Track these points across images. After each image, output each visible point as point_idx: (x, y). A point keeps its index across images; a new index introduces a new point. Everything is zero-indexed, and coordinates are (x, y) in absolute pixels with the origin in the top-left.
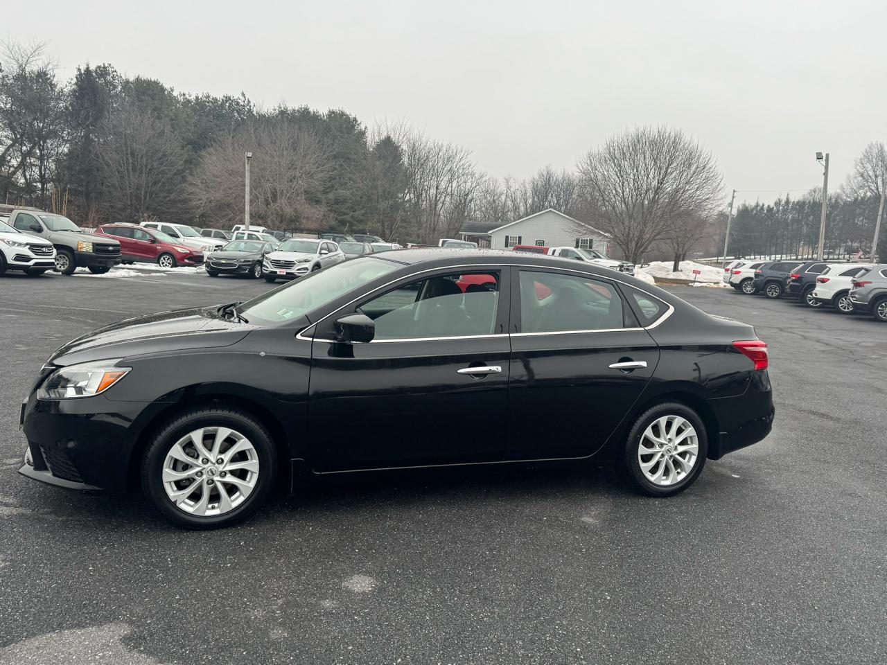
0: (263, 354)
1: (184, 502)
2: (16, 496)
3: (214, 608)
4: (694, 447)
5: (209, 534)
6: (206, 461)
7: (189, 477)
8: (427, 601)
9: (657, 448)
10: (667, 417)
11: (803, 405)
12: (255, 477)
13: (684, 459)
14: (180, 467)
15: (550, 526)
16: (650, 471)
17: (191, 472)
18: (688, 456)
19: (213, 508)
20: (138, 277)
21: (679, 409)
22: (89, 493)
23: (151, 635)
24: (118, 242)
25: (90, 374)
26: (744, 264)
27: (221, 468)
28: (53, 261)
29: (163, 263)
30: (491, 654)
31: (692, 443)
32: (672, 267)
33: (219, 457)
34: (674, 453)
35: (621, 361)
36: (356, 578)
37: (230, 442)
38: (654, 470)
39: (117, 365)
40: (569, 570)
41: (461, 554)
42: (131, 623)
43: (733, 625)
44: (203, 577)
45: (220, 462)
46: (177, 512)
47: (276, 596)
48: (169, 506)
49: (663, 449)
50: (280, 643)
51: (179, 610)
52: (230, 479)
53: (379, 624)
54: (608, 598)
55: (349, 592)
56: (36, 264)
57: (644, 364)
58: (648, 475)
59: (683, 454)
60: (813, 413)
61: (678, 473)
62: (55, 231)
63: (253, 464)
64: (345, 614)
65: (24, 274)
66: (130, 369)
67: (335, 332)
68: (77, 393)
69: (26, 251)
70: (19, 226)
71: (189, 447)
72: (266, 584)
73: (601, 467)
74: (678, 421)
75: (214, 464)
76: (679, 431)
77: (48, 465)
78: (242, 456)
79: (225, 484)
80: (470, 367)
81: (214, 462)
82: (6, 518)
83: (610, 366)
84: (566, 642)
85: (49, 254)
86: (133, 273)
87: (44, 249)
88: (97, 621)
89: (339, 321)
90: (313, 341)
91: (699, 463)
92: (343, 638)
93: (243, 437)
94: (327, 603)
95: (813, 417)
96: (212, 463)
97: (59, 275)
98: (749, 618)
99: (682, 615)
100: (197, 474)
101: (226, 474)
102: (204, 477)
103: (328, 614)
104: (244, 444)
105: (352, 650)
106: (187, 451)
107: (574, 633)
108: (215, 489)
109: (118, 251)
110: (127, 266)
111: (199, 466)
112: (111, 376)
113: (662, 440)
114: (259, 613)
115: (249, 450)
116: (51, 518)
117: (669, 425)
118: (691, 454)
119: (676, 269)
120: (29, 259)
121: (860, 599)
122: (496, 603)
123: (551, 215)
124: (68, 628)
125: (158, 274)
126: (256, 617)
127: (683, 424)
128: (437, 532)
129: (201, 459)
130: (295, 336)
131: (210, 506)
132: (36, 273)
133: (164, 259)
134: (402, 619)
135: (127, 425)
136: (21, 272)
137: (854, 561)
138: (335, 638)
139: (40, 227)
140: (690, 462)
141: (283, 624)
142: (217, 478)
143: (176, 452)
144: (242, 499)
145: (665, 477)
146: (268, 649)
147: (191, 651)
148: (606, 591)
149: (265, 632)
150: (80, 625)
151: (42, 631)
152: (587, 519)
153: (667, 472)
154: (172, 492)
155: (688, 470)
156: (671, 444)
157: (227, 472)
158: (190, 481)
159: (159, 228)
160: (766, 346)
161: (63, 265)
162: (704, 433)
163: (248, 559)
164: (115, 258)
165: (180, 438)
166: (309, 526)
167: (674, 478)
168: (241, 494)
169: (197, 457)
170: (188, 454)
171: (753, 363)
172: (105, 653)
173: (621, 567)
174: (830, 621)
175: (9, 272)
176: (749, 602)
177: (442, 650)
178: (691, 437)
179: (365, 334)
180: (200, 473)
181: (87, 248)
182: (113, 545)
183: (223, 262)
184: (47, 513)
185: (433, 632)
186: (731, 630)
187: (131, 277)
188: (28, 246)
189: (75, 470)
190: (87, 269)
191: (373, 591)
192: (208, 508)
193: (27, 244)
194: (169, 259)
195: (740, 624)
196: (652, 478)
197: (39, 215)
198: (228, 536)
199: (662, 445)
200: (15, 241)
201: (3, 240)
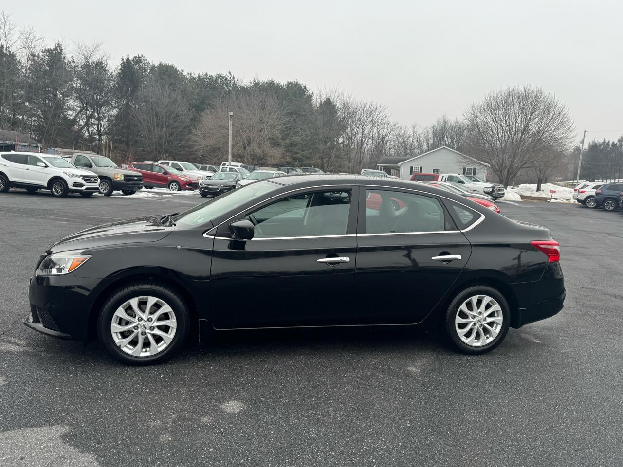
0: (179, 247)
1: (126, 346)
2: (26, 340)
3: (129, 419)
4: (499, 319)
5: (141, 368)
6: (140, 319)
7: (129, 330)
8: (275, 421)
9: (471, 319)
10: (478, 296)
11: (610, 291)
12: (174, 331)
13: (492, 328)
14: (123, 323)
15: (382, 372)
16: (465, 335)
17: (130, 326)
18: (495, 325)
19: (146, 351)
20: (154, 197)
21: (487, 291)
22: (63, 338)
23: (81, 434)
24: (141, 174)
25: (66, 259)
26: (588, 186)
27: (150, 324)
28: (98, 186)
29: (172, 188)
30: (309, 460)
31: (498, 316)
32: (536, 188)
33: (149, 317)
34: (484, 323)
35: (441, 255)
36: (231, 403)
37: (157, 306)
38: (468, 335)
39: (83, 254)
40: (386, 404)
41: (311, 390)
42: (71, 425)
43: (497, 450)
44: (128, 397)
45: (150, 320)
46: (122, 354)
47: (173, 412)
48: (115, 348)
49: (475, 320)
50: (164, 444)
51: (105, 418)
52: (157, 332)
53: (237, 435)
54: (409, 425)
55: (223, 412)
56: (87, 189)
57: (459, 257)
58: (464, 339)
59: (491, 324)
60: (615, 296)
61: (487, 338)
62: (100, 167)
63: (172, 322)
64: (216, 427)
65: (80, 195)
66: (91, 256)
67: (230, 233)
68: (58, 272)
69: (80, 180)
70: (78, 164)
71: (129, 310)
72: (168, 404)
73: (427, 332)
74: (487, 299)
75: (146, 321)
76: (488, 307)
77: (41, 319)
78: (165, 316)
79: (154, 336)
80: (326, 257)
81: (146, 320)
82: (15, 353)
83: (433, 258)
84: (366, 454)
85: (95, 182)
86: (150, 195)
87: (92, 179)
88: (49, 423)
89: (232, 224)
90: (215, 238)
91: (503, 331)
92: (209, 443)
93: (165, 303)
94: (205, 419)
95: (614, 299)
96: (144, 320)
97: (102, 196)
98: (512, 445)
99: (461, 440)
100: (134, 327)
101: (154, 329)
102: (139, 330)
103: (204, 426)
104: (166, 308)
105: (212, 452)
106: (128, 312)
107: (374, 449)
108: (147, 338)
109: (141, 180)
110: (149, 190)
111: (136, 323)
112: (78, 261)
113: (474, 313)
114: (157, 423)
115: (169, 312)
116: (43, 354)
117: (479, 302)
118: (497, 324)
119: (538, 189)
120: (82, 185)
121: (606, 435)
122: (324, 425)
123: (443, 151)
124: (30, 427)
125: (167, 195)
126: (154, 426)
127: (490, 301)
128: (298, 374)
129: (137, 318)
130: (203, 235)
131: (144, 350)
132: (87, 194)
133: (173, 185)
134: (254, 432)
135: (87, 293)
136: (78, 194)
137: (611, 407)
138: (203, 443)
139: (91, 164)
140: (496, 330)
141: (171, 432)
142: (148, 331)
143: (120, 312)
144: (165, 346)
145: (477, 341)
146: (155, 447)
147: (104, 446)
148: (409, 420)
149: (157, 436)
150: (38, 425)
151: (13, 428)
152: (412, 369)
153: (478, 336)
154: (117, 340)
155: (495, 336)
156: (481, 316)
157: (155, 327)
158: (130, 332)
159: (170, 165)
160: (558, 245)
161: (105, 189)
162: (508, 308)
163: (162, 386)
164: (139, 184)
165: (123, 303)
166: (211, 366)
167: (484, 341)
168: (165, 342)
169: (135, 317)
170: (129, 314)
171: (547, 257)
172: (48, 444)
173: (426, 403)
174: (576, 451)
175: (69, 194)
176: (516, 434)
177: (275, 455)
178: (497, 311)
179: (248, 233)
180: (136, 328)
181: (120, 178)
182: (77, 374)
183: (210, 187)
184: (42, 351)
185: (273, 443)
186: (495, 453)
187: (149, 197)
188: (82, 177)
189: (54, 322)
190: (121, 192)
191: (240, 412)
192: (142, 351)
193: (81, 176)
194: (176, 185)
195: (503, 449)
196: (466, 341)
197: (90, 156)
198: (153, 371)
199: (474, 317)
200: (74, 173)
201: (66, 173)
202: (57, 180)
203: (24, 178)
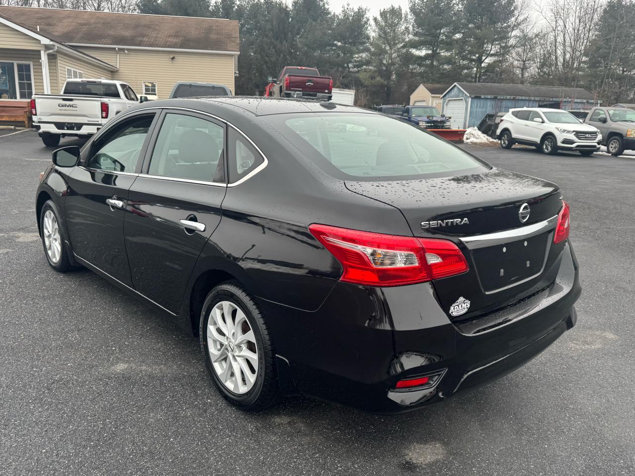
4: (255, 359)
56: (578, 146)
57: (201, 227)
62: (616, 121)
69: (572, 137)
70: (593, 118)
74: (240, 315)
83: (182, 221)
85: (593, 139)
87: (587, 135)
120: (572, 142)
127: (244, 321)
139: (606, 119)
142: (54, 241)
156: (233, 341)
161: (615, 148)
167: (237, 386)
175: (559, 151)
181: (634, 135)
188: (574, 133)
193: (574, 131)
196: (219, 371)
200: (565, 129)
201: (558, 129)
202: (548, 136)
203: (523, 134)
